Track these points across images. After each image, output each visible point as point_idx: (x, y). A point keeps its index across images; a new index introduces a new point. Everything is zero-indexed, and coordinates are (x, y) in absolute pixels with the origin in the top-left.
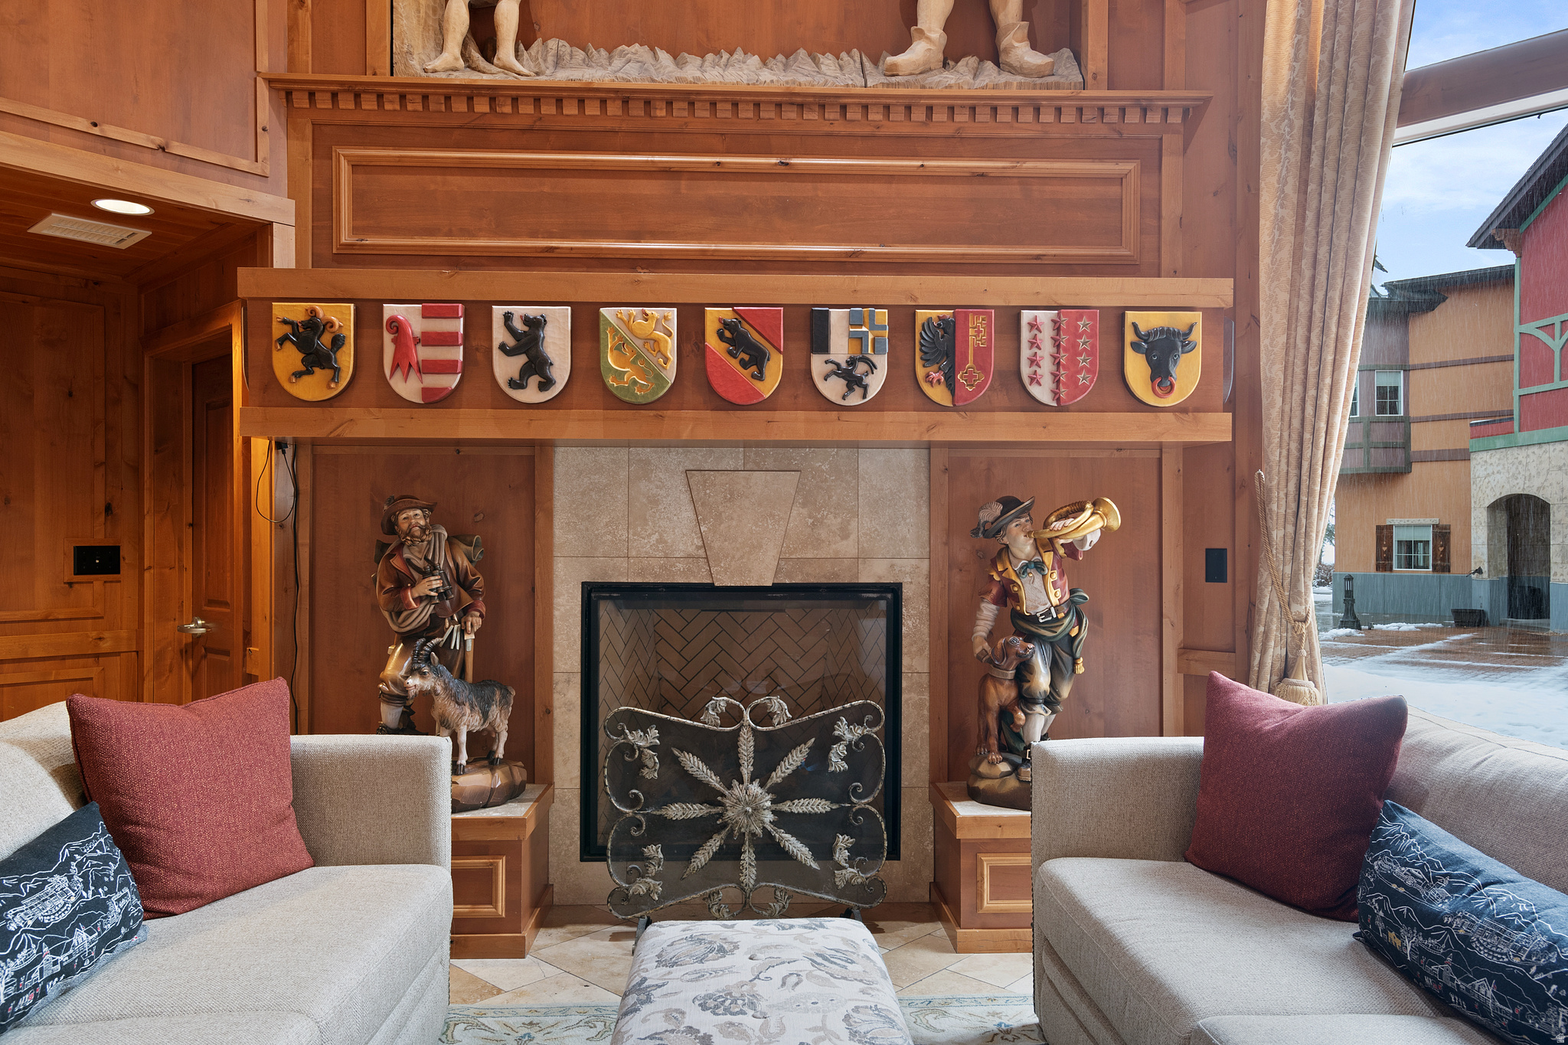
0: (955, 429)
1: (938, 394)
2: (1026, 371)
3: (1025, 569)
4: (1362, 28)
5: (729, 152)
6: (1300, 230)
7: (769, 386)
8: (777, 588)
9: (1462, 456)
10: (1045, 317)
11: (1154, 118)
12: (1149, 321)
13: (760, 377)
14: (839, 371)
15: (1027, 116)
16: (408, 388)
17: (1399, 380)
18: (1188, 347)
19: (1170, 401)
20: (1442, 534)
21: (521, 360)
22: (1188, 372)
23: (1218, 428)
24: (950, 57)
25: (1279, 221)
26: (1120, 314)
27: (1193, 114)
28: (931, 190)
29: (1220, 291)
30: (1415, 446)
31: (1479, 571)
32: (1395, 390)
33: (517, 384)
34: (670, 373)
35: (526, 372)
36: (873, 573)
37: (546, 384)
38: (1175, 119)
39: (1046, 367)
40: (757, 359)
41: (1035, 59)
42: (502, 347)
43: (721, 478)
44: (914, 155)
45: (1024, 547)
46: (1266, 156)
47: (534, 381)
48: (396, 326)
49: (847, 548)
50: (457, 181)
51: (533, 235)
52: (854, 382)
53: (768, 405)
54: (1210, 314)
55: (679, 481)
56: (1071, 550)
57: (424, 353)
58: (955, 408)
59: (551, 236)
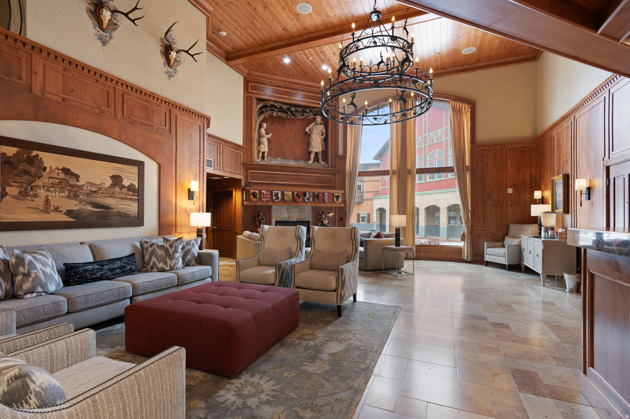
0: (318, 205)
1: (317, 201)
2: (325, 199)
3: (324, 219)
4: (355, 167)
5: (292, 172)
6: (350, 186)
7: (300, 200)
8: (297, 221)
9: (372, 200)
10: (327, 194)
11: (335, 171)
12: (336, 194)
13: (300, 199)
14: (307, 199)
15: (323, 170)
16: (264, 200)
17: (361, 184)
18: (340, 197)
19: (338, 202)
20: (369, 215)
21: (276, 197)
22: (340, 200)
23: (342, 205)
24: (314, 161)
25: (348, 184)
26: (334, 194)
27: (339, 171)
28: (313, 178)
29: (343, 192)
30: (364, 197)
31: (375, 222)
32: (360, 186)
33: (275, 199)
34: (291, 199)
35: (276, 198)
36: (307, 220)
37: (278, 199)
38: (337, 171)
39: (327, 199)
40: (299, 198)
41: (323, 163)
42: (274, 196)
43: (290, 209)
44: (311, 174)
45: (324, 217)
46: (346, 177)
47: (277, 199)
48: (263, 193)
49: (304, 217)
50: (262, 174)
51: (270, 181)
52: (309, 200)
53: (300, 202)
54: (342, 194)
55: (286, 209)
56: (329, 217)
57: (266, 196)
58: (318, 203)
59: (272, 181)
